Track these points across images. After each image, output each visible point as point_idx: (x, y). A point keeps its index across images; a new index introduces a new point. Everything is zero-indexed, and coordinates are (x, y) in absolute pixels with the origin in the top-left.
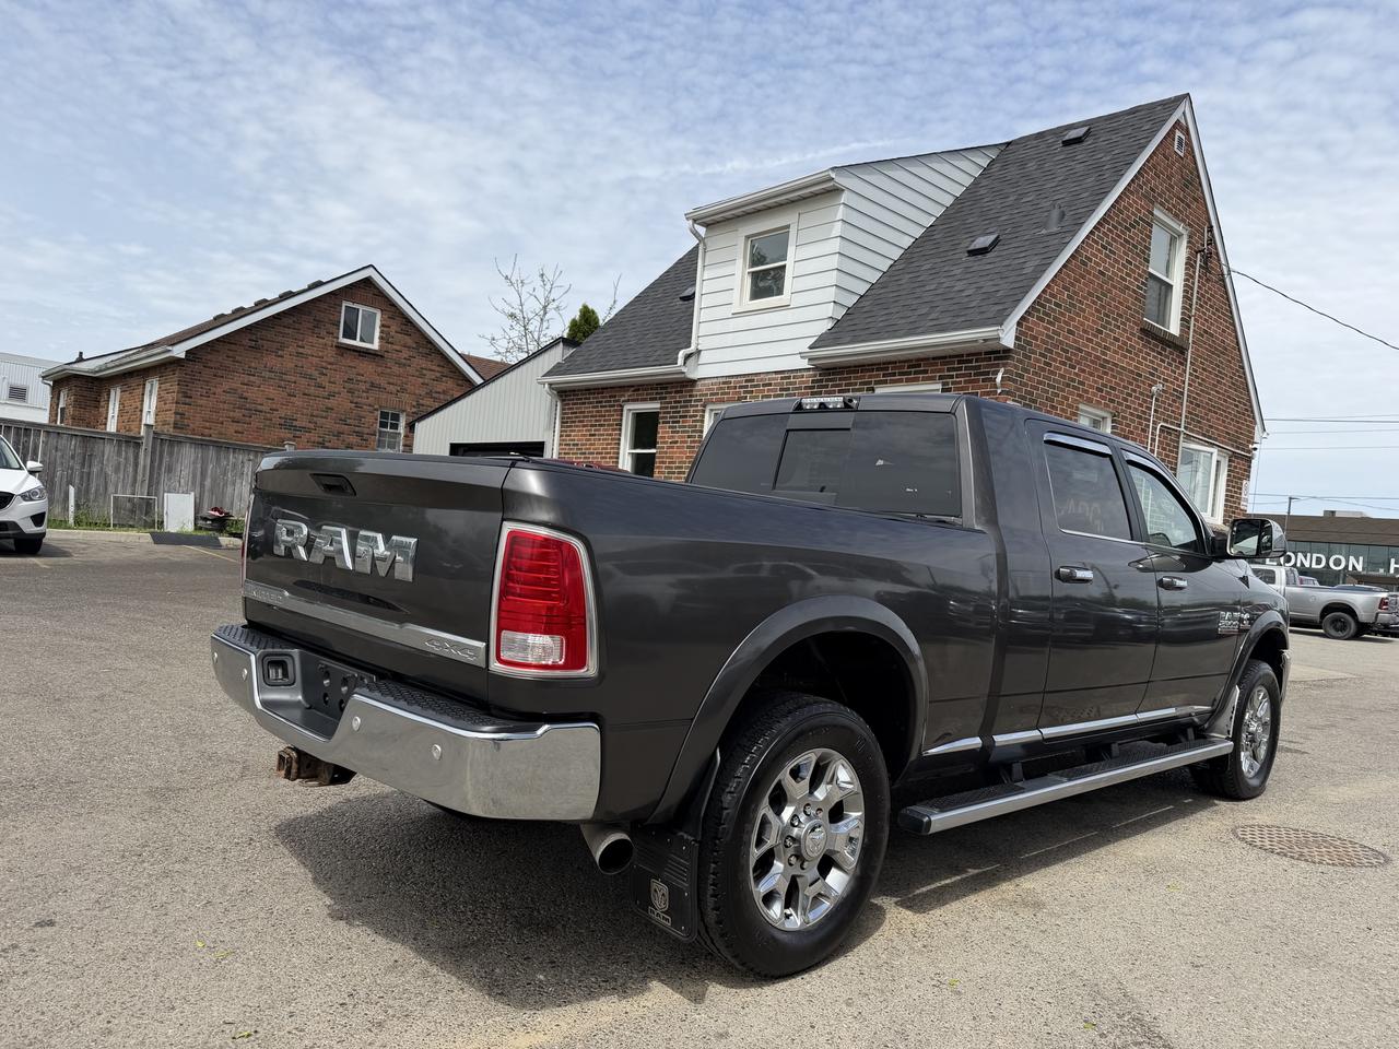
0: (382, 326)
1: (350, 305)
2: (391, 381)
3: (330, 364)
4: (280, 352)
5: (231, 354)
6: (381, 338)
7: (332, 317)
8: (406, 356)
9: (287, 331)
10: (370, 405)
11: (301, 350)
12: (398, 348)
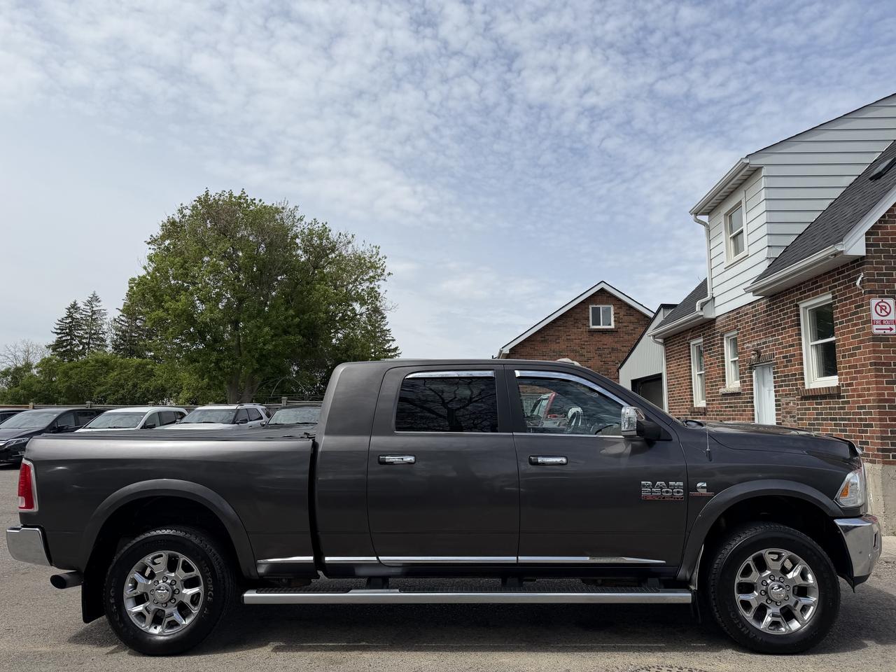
0: (615, 314)
1: (595, 306)
2: (624, 345)
3: (587, 342)
4: (558, 341)
5: (532, 346)
6: (615, 321)
7: (584, 315)
8: (632, 328)
9: (560, 328)
10: (613, 361)
11: (568, 337)
12: (625, 324)
